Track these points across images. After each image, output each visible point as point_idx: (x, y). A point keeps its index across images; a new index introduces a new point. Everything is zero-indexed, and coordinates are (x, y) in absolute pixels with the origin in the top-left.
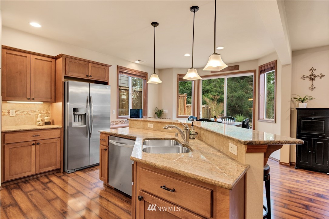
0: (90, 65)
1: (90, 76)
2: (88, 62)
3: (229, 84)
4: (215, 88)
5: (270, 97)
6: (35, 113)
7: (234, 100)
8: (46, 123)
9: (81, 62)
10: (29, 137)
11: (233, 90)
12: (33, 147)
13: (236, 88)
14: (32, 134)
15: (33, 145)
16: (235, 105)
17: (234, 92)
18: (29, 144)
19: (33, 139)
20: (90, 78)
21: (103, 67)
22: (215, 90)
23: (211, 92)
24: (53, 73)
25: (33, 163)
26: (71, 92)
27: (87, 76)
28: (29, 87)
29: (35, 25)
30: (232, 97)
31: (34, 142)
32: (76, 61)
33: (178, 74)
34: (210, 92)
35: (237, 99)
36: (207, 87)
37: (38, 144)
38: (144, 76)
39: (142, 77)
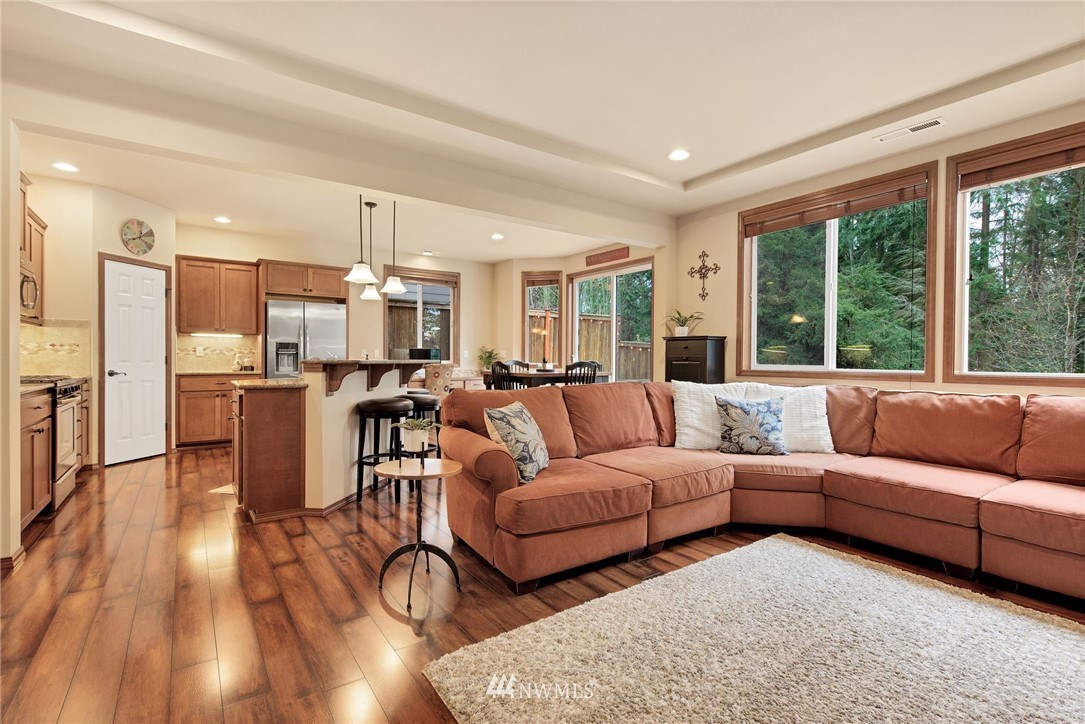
0: (310, 271)
1: (311, 290)
2: (307, 267)
6: (232, 353)
8: (246, 368)
9: (293, 268)
10: (212, 385)
12: (218, 400)
14: (216, 380)
15: (218, 396)
18: (211, 394)
19: (217, 388)
20: (310, 294)
21: (335, 273)
24: (254, 289)
25: (217, 422)
26: (273, 317)
27: (305, 290)
28: (217, 312)
29: (222, 220)
31: (219, 393)
32: (285, 267)
33: (523, 273)
37: (224, 396)
38: (453, 281)
39: (447, 282)
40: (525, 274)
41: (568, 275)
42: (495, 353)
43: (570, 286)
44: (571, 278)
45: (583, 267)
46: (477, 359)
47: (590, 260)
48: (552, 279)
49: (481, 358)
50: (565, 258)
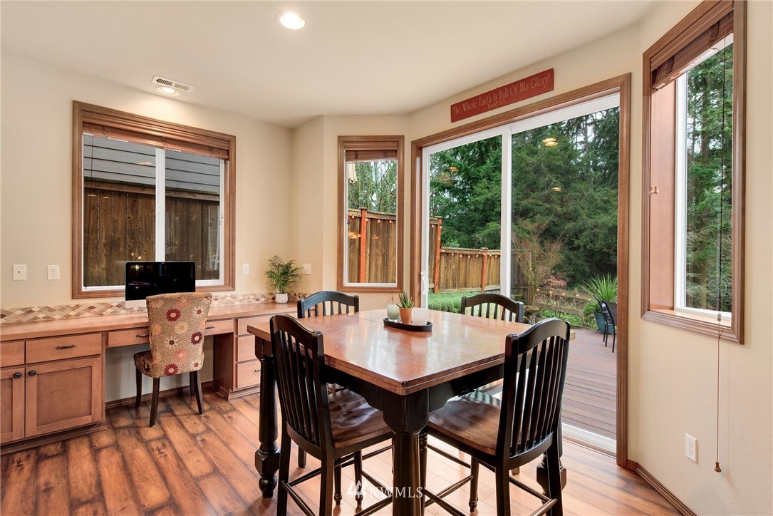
3: (588, 193)
4: (547, 206)
5: (712, 225)
7: (601, 236)
11: (599, 208)
13: (606, 202)
16: (603, 249)
17: (602, 215)
22: (547, 209)
23: (534, 214)
30: (596, 226)
33: (339, 138)
34: (531, 214)
35: (609, 234)
36: (524, 203)
38: (222, 147)
39: (211, 149)
40: (343, 141)
41: (414, 143)
42: (293, 266)
43: (418, 160)
44: (418, 147)
45: (446, 124)
46: (266, 279)
47: (459, 111)
48: (388, 147)
49: (271, 274)
50: (410, 114)
